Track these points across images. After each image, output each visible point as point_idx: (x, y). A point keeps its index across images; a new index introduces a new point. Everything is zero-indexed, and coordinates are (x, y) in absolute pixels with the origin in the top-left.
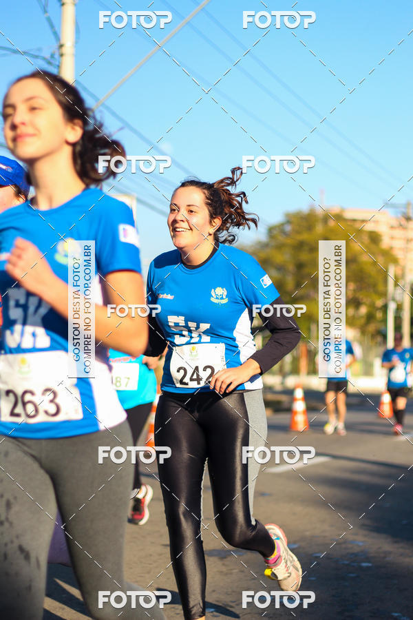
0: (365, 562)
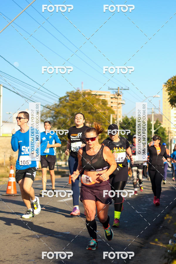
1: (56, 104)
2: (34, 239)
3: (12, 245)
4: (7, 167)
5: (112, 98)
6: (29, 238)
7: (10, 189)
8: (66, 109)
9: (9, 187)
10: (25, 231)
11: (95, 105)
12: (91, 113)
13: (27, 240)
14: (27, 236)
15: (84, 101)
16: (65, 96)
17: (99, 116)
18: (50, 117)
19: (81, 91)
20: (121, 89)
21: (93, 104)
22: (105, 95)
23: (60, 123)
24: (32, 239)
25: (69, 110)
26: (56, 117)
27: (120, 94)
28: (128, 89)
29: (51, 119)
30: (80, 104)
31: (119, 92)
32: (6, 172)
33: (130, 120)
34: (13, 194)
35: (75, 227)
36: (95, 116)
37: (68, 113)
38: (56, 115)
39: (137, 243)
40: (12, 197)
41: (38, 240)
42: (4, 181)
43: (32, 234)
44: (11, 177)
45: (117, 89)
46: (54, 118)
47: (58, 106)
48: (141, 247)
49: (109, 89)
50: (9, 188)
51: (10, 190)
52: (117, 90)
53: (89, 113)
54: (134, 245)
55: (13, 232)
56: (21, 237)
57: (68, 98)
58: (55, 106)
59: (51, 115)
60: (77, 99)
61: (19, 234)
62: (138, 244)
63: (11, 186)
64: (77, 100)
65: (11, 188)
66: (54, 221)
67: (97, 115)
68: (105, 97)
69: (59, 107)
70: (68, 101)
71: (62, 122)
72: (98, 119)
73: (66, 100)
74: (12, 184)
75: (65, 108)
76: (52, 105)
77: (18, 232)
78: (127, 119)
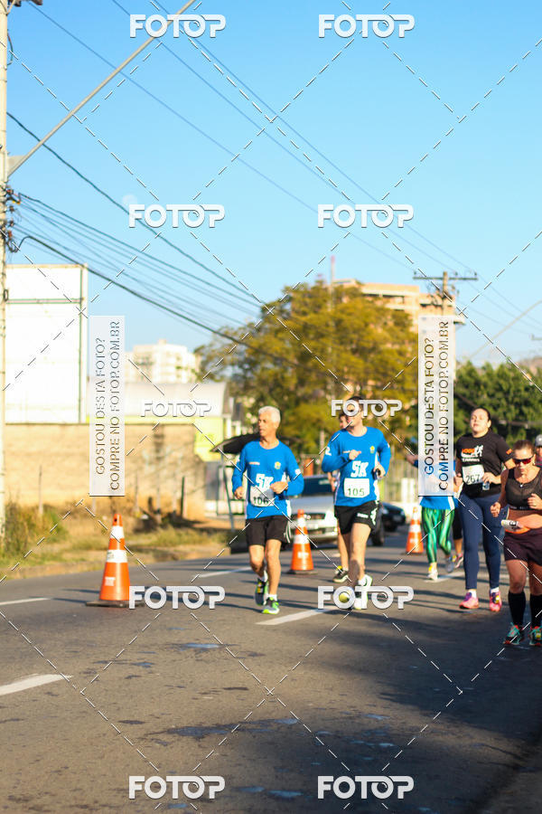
0: (385, 742)
1: (251, 325)
2: (184, 739)
3: (117, 757)
4: (101, 519)
5: (424, 306)
6: (170, 736)
7: (112, 584)
8: (282, 339)
9: (107, 578)
10: (156, 715)
11: (371, 326)
12: (360, 351)
13: (165, 744)
14: (162, 732)
15: (339, 315)
16: (279, 301)
17: (384, 362)
18: (233, 364)
19: (330, 284)
20: (451, 279)
21: (367, 325)
22: (403, 297)
23: (263, 382)
24: (178, 740)
25: (293, 344)
26: (253, 364)
27: (451, 294)
28: (475, 279)
29: (238, 370)
30: (327, 325)
31: (448, 288)
32: (99, 531)
33: (481, 374)
34: (120, 602)
35: (311, 704)
36: (372, 362)
37: (288, 351)
38: (253, 358)
39: (504, 754)
40: (116, 609)
41: (197, 744)
42: (91, 559)
43: (180, 725)
44: (115, 548)
45: (441, 279)
46: (246, 366)
47: (259, 330)
48: (516, 768)
49: (415, 278)
50: (107, 584)
51: (112, 589)
52: (440, 282)
53: (354, 352)
54: (495, 761)
55: (121, 719)
56: (146, 735)
57: (288, 307)
58: (248, 329)
59: (237, 357)
60: (317, 308)
61: (140, 726)
62: (508, 759)
63: (113, 575)
64: (315, 312)
65: (115, 582)
66: (246, 685)
67: (379, 357)
68: (404, 302)
69: (262, 334)
70: (288, 314)
71: (271, 380)
72: (381, 370)
73: (282, 311)
74: (118, 571)
75: (280, 335)
76: (240, 329)
77: (136, 718)
78: (471, 372)
